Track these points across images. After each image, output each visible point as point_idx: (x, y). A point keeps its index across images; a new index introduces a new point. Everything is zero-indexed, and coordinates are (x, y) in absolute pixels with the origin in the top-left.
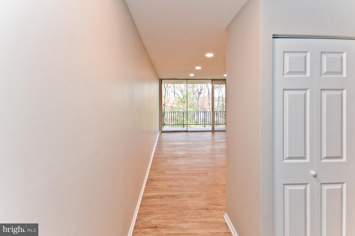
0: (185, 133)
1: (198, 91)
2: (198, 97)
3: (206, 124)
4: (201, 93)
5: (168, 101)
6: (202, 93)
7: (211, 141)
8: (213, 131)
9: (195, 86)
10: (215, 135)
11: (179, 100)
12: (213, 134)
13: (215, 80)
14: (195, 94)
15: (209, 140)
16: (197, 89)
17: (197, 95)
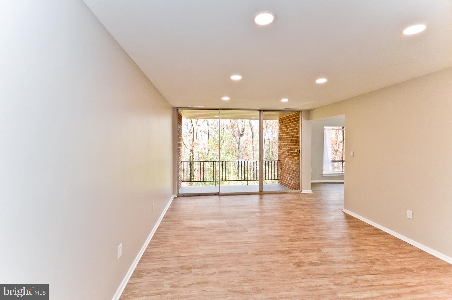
0: (216, 197)
1: (239, 132)
2: (239, 140)
3: (249, 179)
4: (242, 134)
5: (197, 144)
6: (244, 135)
7: (258, 215)
8: (261, 193)
9: (234, 126)
10: (264, 200)
11: (213, 144)
12: (261, 198)
13: (264, 111)
14: (236, 136)
15: (255, 213)
16: (237, 130)
17: (238, 137)
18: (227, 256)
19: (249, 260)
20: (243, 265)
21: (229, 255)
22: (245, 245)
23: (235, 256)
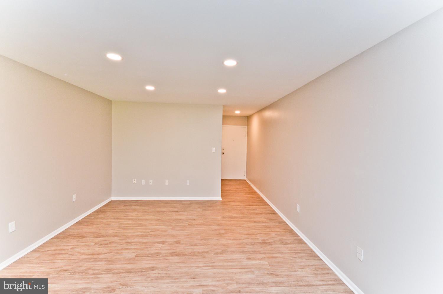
18: (235, 252)
19: (216, 247)
20: (222, 244)
21: (233, 252)
22: (214, 264)
23: (228, 252)
